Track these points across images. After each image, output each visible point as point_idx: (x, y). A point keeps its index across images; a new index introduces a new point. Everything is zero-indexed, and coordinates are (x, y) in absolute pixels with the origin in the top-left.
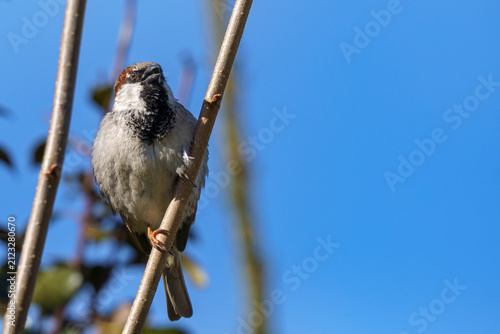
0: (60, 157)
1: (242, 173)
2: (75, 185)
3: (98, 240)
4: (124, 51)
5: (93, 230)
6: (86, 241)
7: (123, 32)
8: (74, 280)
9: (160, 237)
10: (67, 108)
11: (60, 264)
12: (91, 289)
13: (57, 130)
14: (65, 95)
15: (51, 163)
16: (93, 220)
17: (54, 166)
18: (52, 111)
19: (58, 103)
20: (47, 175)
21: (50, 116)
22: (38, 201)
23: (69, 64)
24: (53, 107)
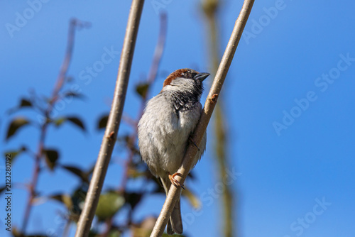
0: (116, 127)
1: (223, 137)
2: (123, 143)
3: (135, 177)
4: (158, 62)
5: (132, 171)
6: (128, 178)
7: (157, 51)
8: (119, 201)
9: (177, 178)
10: (122, 98)
11: (111, 191)
12: (129, 207)
13: (115, 111)
14: (121, 89)
15: (111, 131)
16: (132, 165)
17: (113, 132)
18: (113, 99)
19: (117, 94)
20: (108, 138)
21: (112, 103)
22: (102, 154)
23: (125, 71)
24: (114, 97)
